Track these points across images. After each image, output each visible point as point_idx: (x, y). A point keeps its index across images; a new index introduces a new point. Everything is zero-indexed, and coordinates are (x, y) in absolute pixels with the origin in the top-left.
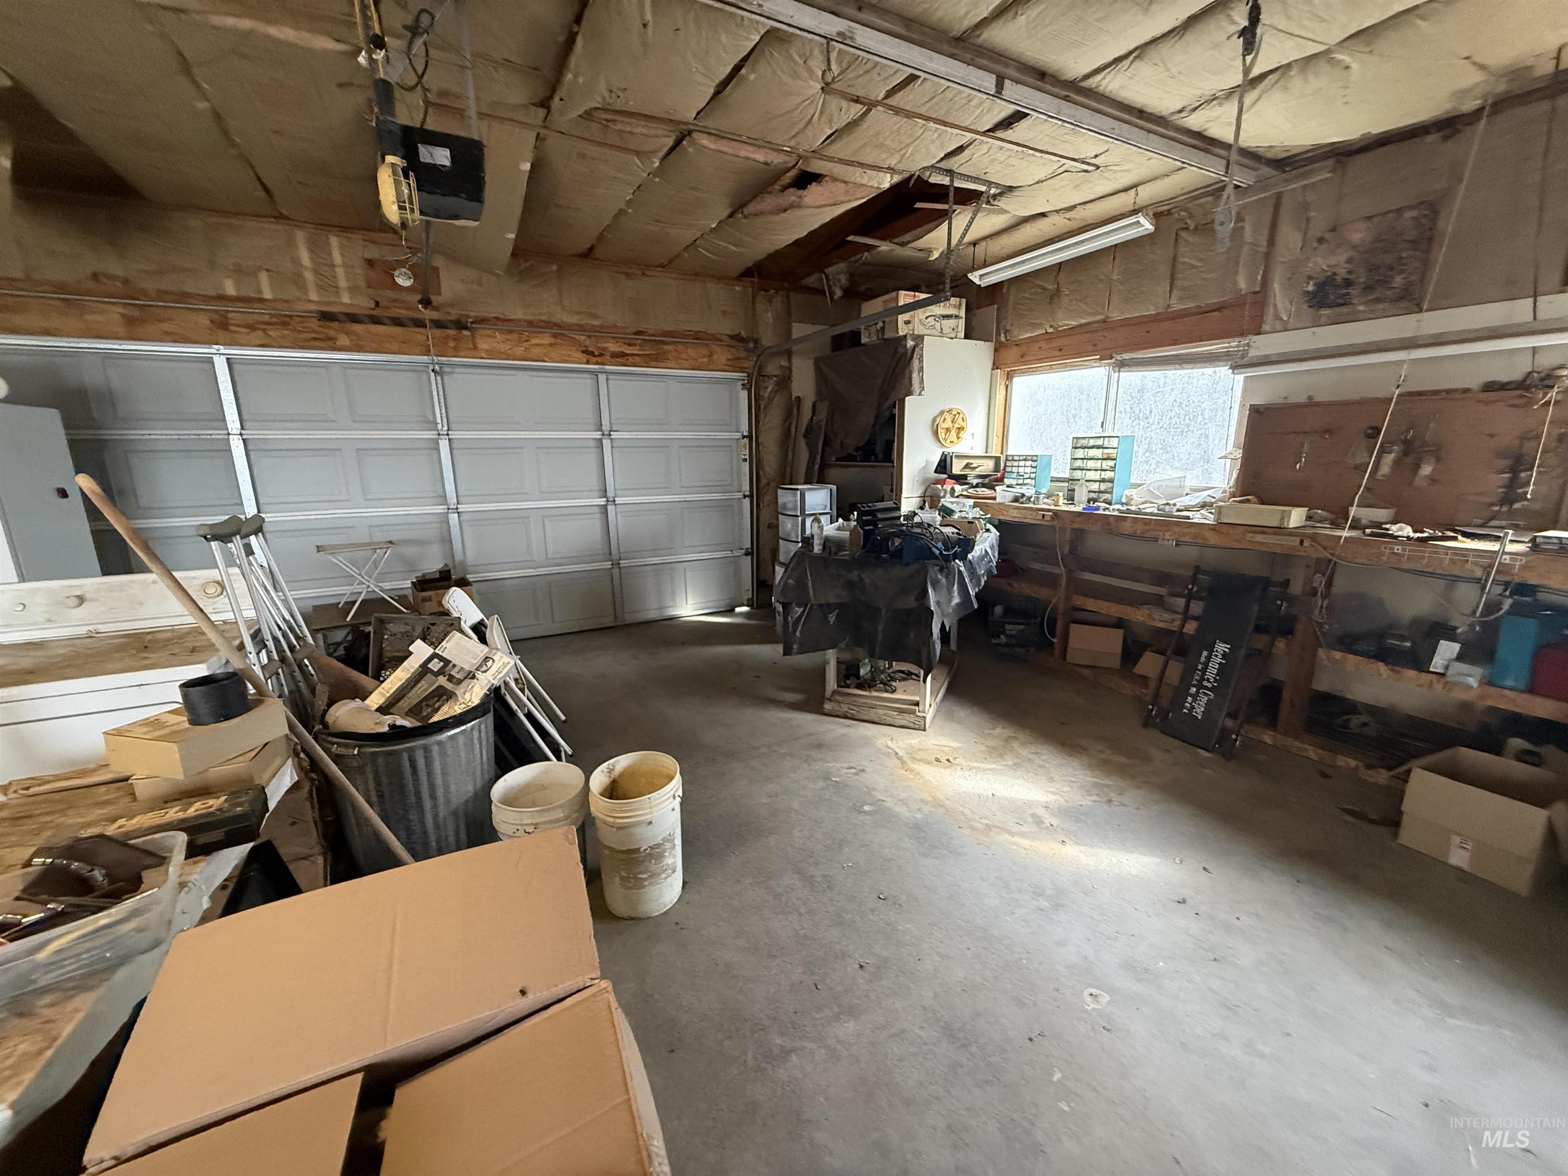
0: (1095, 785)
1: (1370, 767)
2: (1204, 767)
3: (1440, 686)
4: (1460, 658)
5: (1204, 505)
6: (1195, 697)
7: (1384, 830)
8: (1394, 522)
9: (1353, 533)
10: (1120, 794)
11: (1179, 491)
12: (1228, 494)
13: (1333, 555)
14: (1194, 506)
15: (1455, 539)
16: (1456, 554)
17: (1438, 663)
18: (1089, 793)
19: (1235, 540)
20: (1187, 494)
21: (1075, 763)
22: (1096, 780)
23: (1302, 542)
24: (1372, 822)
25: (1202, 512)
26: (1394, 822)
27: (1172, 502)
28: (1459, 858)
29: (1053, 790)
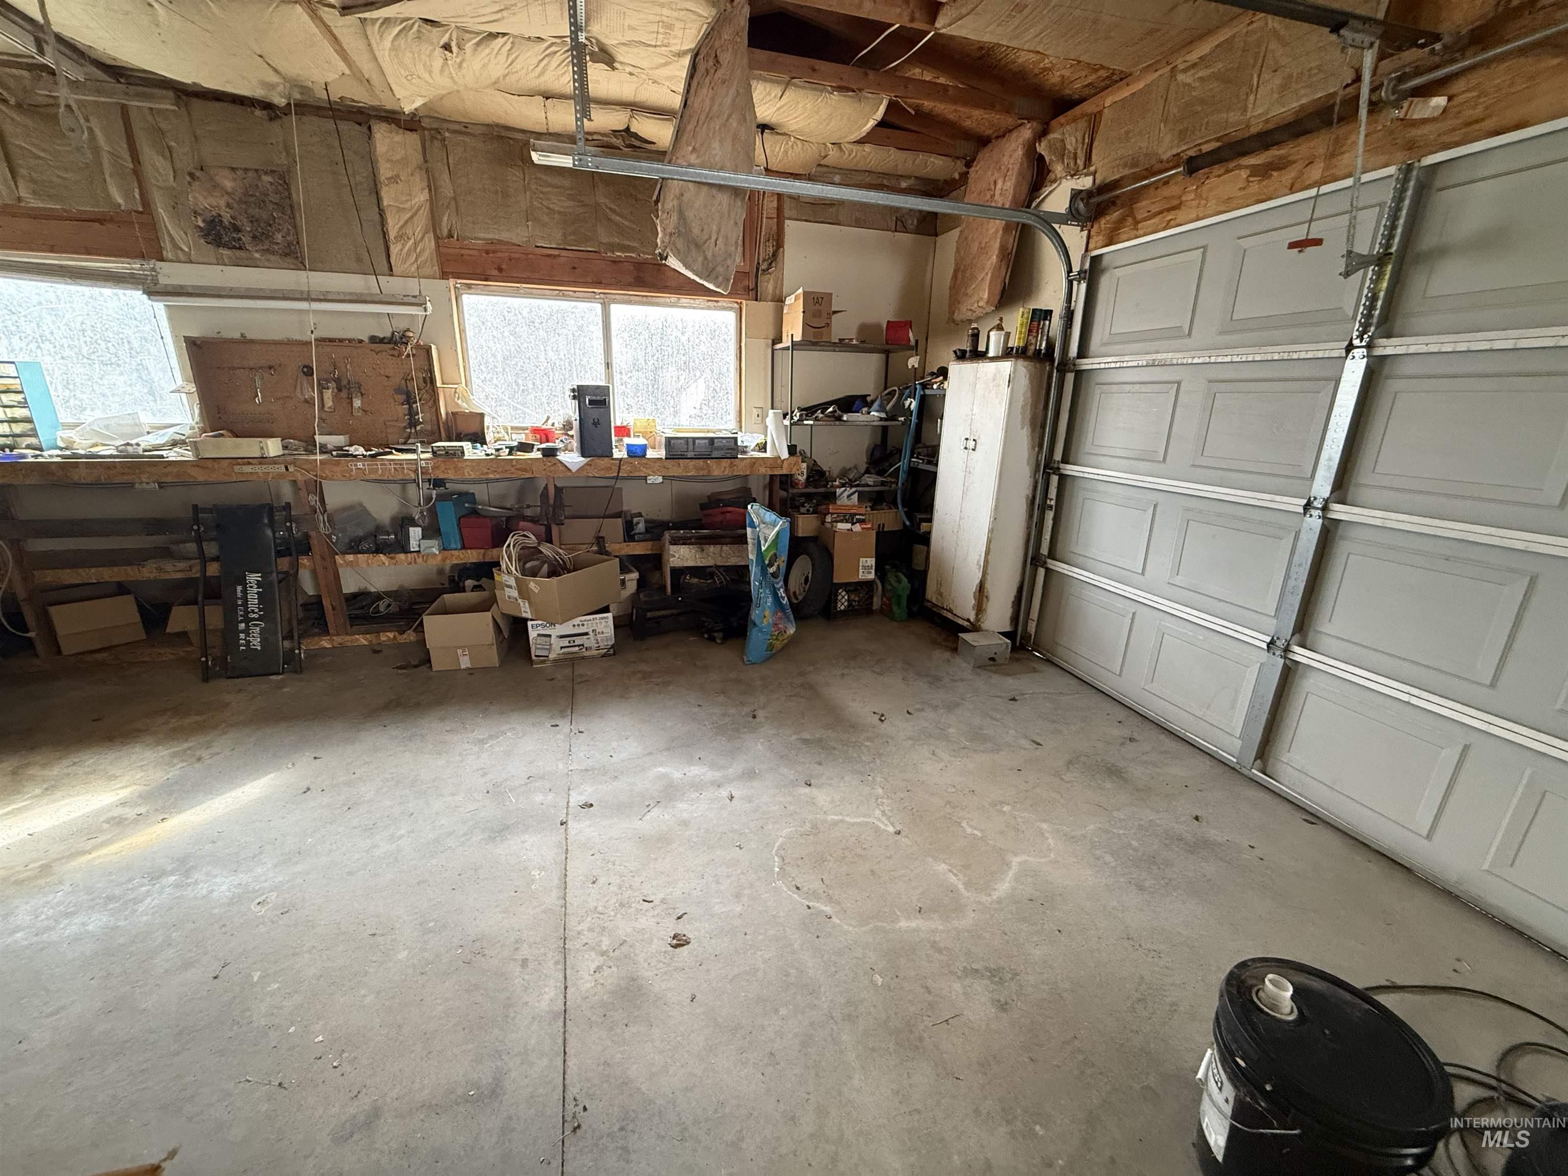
0: (174, 755)
1: (402, 632)
2: (282, 688)
3: (421, 560)
4: (424, 537)
5: (174, 444)
6: (247, 631)
7: (424, 668)
8: (351, 445)
9: (324, 457)
10: (208, 748)
11: (137, 429)
12: (197, 430)
13: (316, 476)
14: (164, 445)
15: (391, 453)
16: (396, 464)
17: (413, 545)
18: (171, 764)
19: (225, 474)
20: (148, 433)
21: (138, 748)
22: (173, 750)
23: (287, 469)
24: (416, 666)
25: (175, 449)
26: (427, 661)
27: (133, 442)
28: (465, 663)
29: (122, 785)
